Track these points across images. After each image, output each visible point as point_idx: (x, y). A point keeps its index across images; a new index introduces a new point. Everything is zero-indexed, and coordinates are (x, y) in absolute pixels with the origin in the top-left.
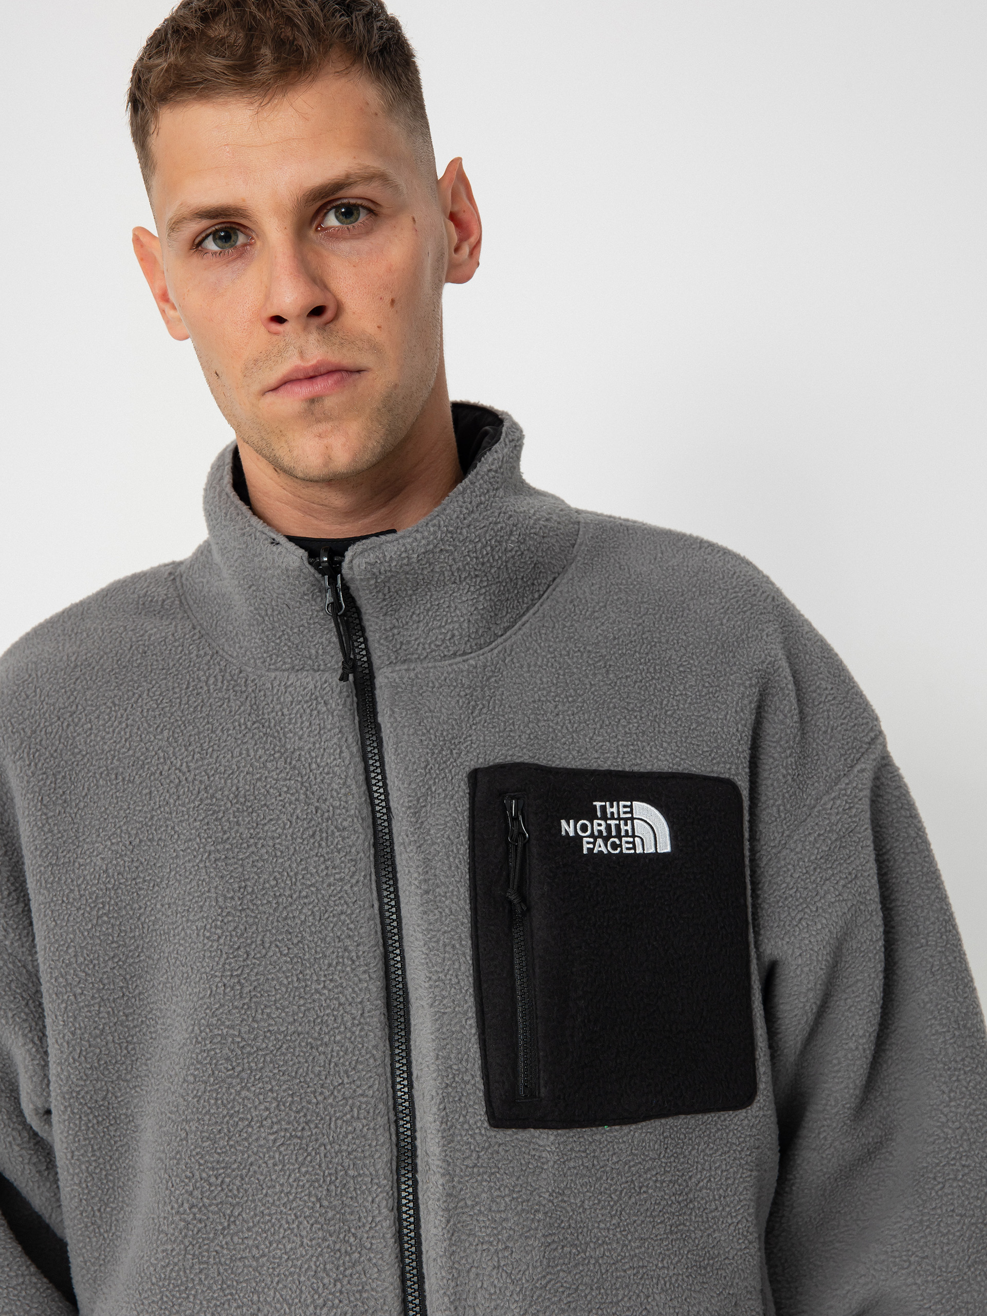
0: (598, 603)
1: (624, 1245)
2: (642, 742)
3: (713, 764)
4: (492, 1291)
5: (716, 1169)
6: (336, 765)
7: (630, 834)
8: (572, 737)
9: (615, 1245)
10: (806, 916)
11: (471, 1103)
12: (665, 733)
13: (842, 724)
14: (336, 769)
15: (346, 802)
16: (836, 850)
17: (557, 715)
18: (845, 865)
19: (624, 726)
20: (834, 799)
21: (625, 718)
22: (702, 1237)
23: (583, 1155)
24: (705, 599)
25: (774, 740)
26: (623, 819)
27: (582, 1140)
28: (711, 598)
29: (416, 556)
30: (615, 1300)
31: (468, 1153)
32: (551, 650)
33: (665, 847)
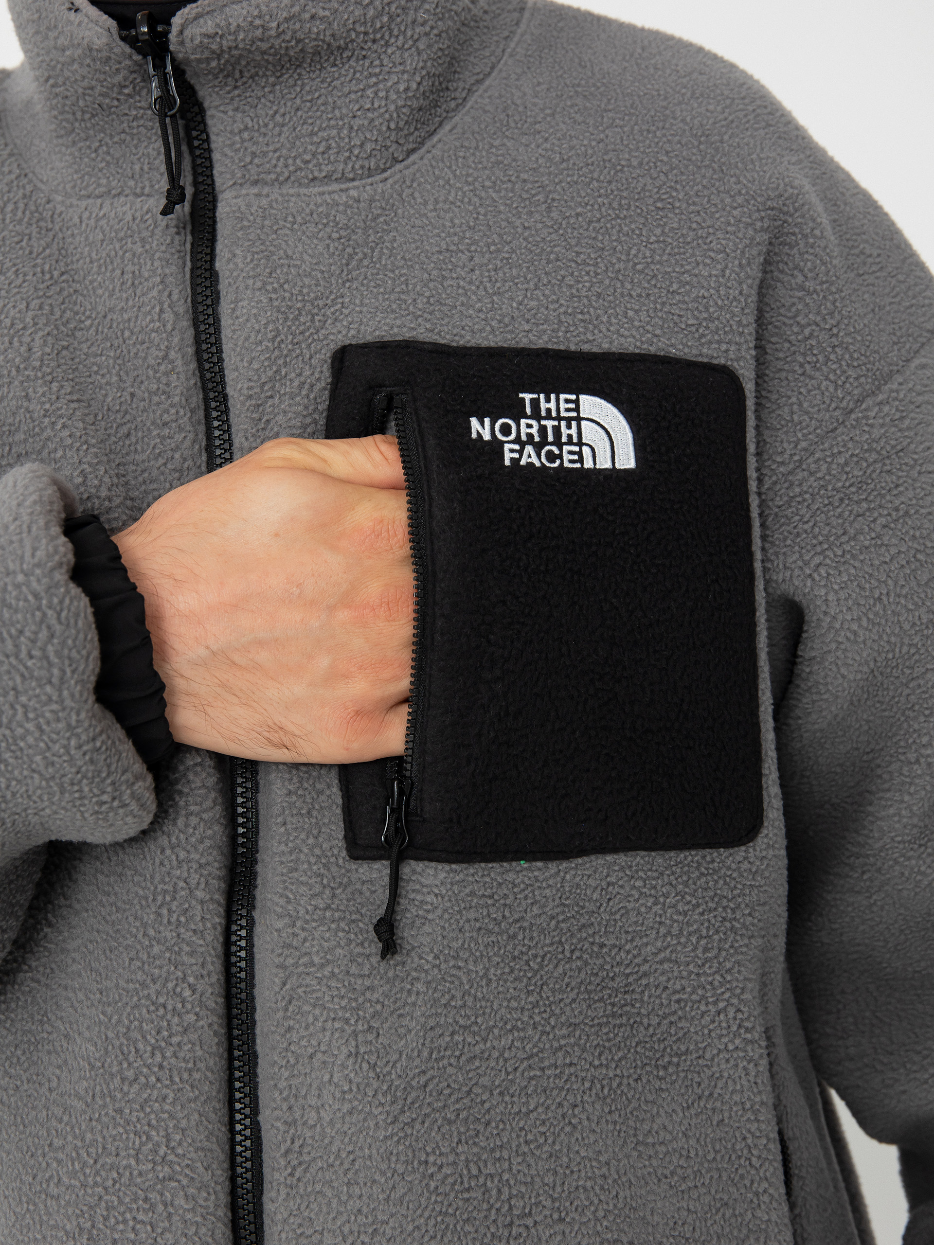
0: (542, 110)
1: (543, 1033)
2: (596, 309)
3: (702, 345)
4: (346, 1088)
5: (690, 934)
6: (153, 331)
7: (575, 440)
8: (493, 302)
9: (530, 1032)
10: (828, 561)
11: (326, 821)
12: (631, 296)
13: (891, 303)
14: (153, 335)
15: (167, 385)
16: (874, 476)
17: (472, 270)
18: (888, 498)
19: (571, 286)
20: (881, 403)
21: (572, 274)
22: (659, 1024)
23: (490, 902)
24: (700, 104)
25: (790, 314)
26: (564, 418)
27: (487, 879)
28: (709, 104)
29: (274, 24)
30: (524, 1110)
31: (318, 889)
32: (470, 179)
33: (627, 460)
